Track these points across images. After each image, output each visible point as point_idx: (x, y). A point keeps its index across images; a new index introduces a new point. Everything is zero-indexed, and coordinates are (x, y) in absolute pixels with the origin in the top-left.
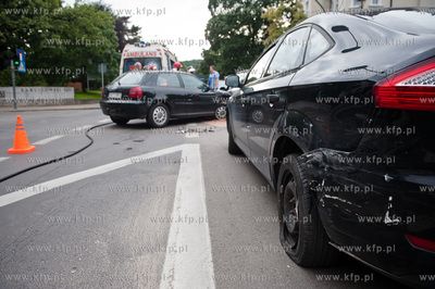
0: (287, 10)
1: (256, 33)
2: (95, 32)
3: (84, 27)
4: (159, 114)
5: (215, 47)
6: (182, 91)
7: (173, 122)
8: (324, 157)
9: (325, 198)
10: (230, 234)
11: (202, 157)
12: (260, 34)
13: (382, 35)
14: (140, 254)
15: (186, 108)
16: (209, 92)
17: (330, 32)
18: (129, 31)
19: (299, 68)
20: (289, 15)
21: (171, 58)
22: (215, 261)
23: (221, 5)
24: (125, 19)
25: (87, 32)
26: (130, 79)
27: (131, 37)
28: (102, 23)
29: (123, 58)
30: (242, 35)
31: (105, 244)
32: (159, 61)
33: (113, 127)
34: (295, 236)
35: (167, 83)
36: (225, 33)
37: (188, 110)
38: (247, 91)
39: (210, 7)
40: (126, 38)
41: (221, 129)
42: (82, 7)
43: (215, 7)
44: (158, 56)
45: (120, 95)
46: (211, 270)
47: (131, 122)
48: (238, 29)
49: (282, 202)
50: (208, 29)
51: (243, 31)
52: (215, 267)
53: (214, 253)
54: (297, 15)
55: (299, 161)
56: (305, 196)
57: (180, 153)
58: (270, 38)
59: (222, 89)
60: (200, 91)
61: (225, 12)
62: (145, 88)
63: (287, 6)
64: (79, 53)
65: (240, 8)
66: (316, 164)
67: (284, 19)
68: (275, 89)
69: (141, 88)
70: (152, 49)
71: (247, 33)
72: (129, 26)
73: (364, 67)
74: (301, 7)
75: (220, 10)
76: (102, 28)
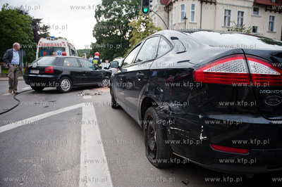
0: (143, 22)
1: (125, 34)
2: (17, 28)
3: (9, 25)
4: (65, 84)
5: (99, 42)
6: (80, 70)
7: (74, 89)
8: (170, 107)
9: (171, 129)
10: (117, 154)
11: (95, 111)
12: (127, 35)
13: (198, 45)
14: (64, 170)
15: (83, 80)
16: (98, 70)
17: (170, 40)
18: (41, 28)
19: (154, 60)
20: (144, 24)
21: (71, 47)
22: (110, 170)
23: (103, 16)
24: (38, 20)
25: (11, 28)
26: (45, 61)
27: (42, 33)
28: (22, 22)
29: (38, 46)
30: (116, 35)
31: (40, 166)
32: (64, 49)
33: (33, 93)
34: (154, 152)
35: (69, 64)
36: (106, 33)
37: (84, 81)
38: (123, 71)
39: (96, 17)
40: (39, 33)
41: (106, 93)
42: (8, 11)
43: (99, 17)
44: (63, 46)
45: (38, 72)
46: (109, 175)
47: (45, 89)
48: (113, 31)
49: (146, 134)
50: (95, 30)
51: (117, 32)
52: (111, 173)
53: (109, 166)
54: (149, 25)
55: (156, 111)
56: (160, 129)
57: (81, 108)
58: (133, 38)
59: (105, 68)
60: (91, 70)
61: (105, 20)
62: (56, 67)
63: (143, 19)
64: (4, 41)
65: (115, 18)
66: (165, 111)
67: (142, 27)
68: (141, 71)
69: (52, 67)
70: (59, 41)
71: (119, 34)
72: (41, 25)
73: (188, 61)
74: (151, 20)
75: (103, 19)
76: (22, 26)
